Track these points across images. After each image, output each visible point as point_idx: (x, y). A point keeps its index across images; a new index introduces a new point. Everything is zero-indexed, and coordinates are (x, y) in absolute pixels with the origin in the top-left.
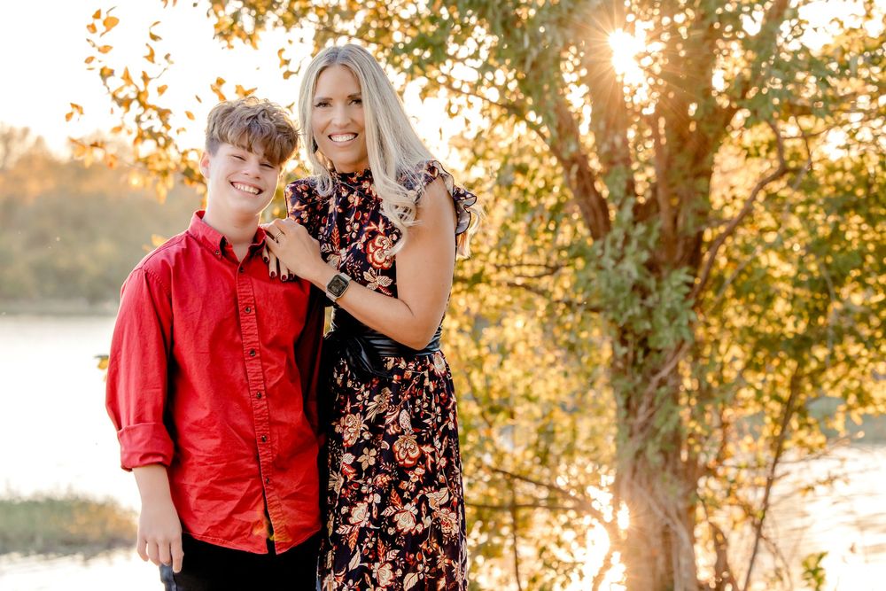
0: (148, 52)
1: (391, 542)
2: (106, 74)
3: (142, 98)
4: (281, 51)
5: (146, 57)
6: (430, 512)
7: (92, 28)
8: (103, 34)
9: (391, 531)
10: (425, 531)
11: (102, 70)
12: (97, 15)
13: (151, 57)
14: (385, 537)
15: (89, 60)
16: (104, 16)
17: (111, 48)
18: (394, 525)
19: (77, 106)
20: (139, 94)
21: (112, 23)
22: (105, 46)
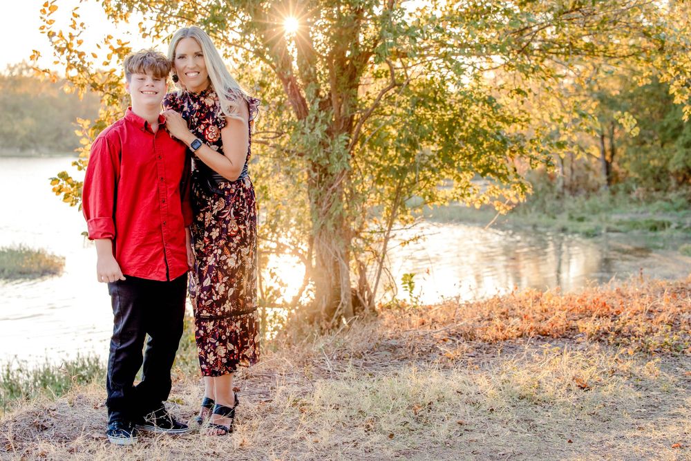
0: (72, 23)
1: (225, 273)
2: (51, 35)
3: (70, 46)
5: (71, 26)
7: (43, 11)
8: (49, 14)
9: (225, 267)
10: (238, 267)
11: (49, 33)
12: (46, 5)
13: (73, 27)
14: (222, 270)
15: (43, 28)
16: (49, 5)
17: (54, 21)
18: (226, 264)
19: (36, 52)
20: (67, 45)
21: (53, 9)
22: (51, 21)
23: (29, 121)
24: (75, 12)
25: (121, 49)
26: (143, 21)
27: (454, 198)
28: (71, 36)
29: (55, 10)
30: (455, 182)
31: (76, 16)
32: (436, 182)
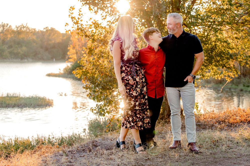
0: (79, 14)
1: (133, 97)
2: (72, 18)
3: (78, 22)
4: (102, 14)
5: (79, 15)
6: (138, 92)
7: (70, 10)
8: (72, 11)
9: (132, 96)
10: (138, 95)
11: (71, 17)
12: (71, 7)
13: (80, 15)
14: (131, 97)
15: (69, 15)
16: (72, 7)
17: (73, 13)
18: (133, 94)
19: (67, 24)
21: (73, 9)
22: (72, 13)
23: (24, 48)
24: (80, 10)
25: (95, 23)
26: (102, 13)
27: (211, 76)
28: (79, 19)
29: (74, 9)
30: (211, 70)
31: (80, 11)
32: (205, 70)
